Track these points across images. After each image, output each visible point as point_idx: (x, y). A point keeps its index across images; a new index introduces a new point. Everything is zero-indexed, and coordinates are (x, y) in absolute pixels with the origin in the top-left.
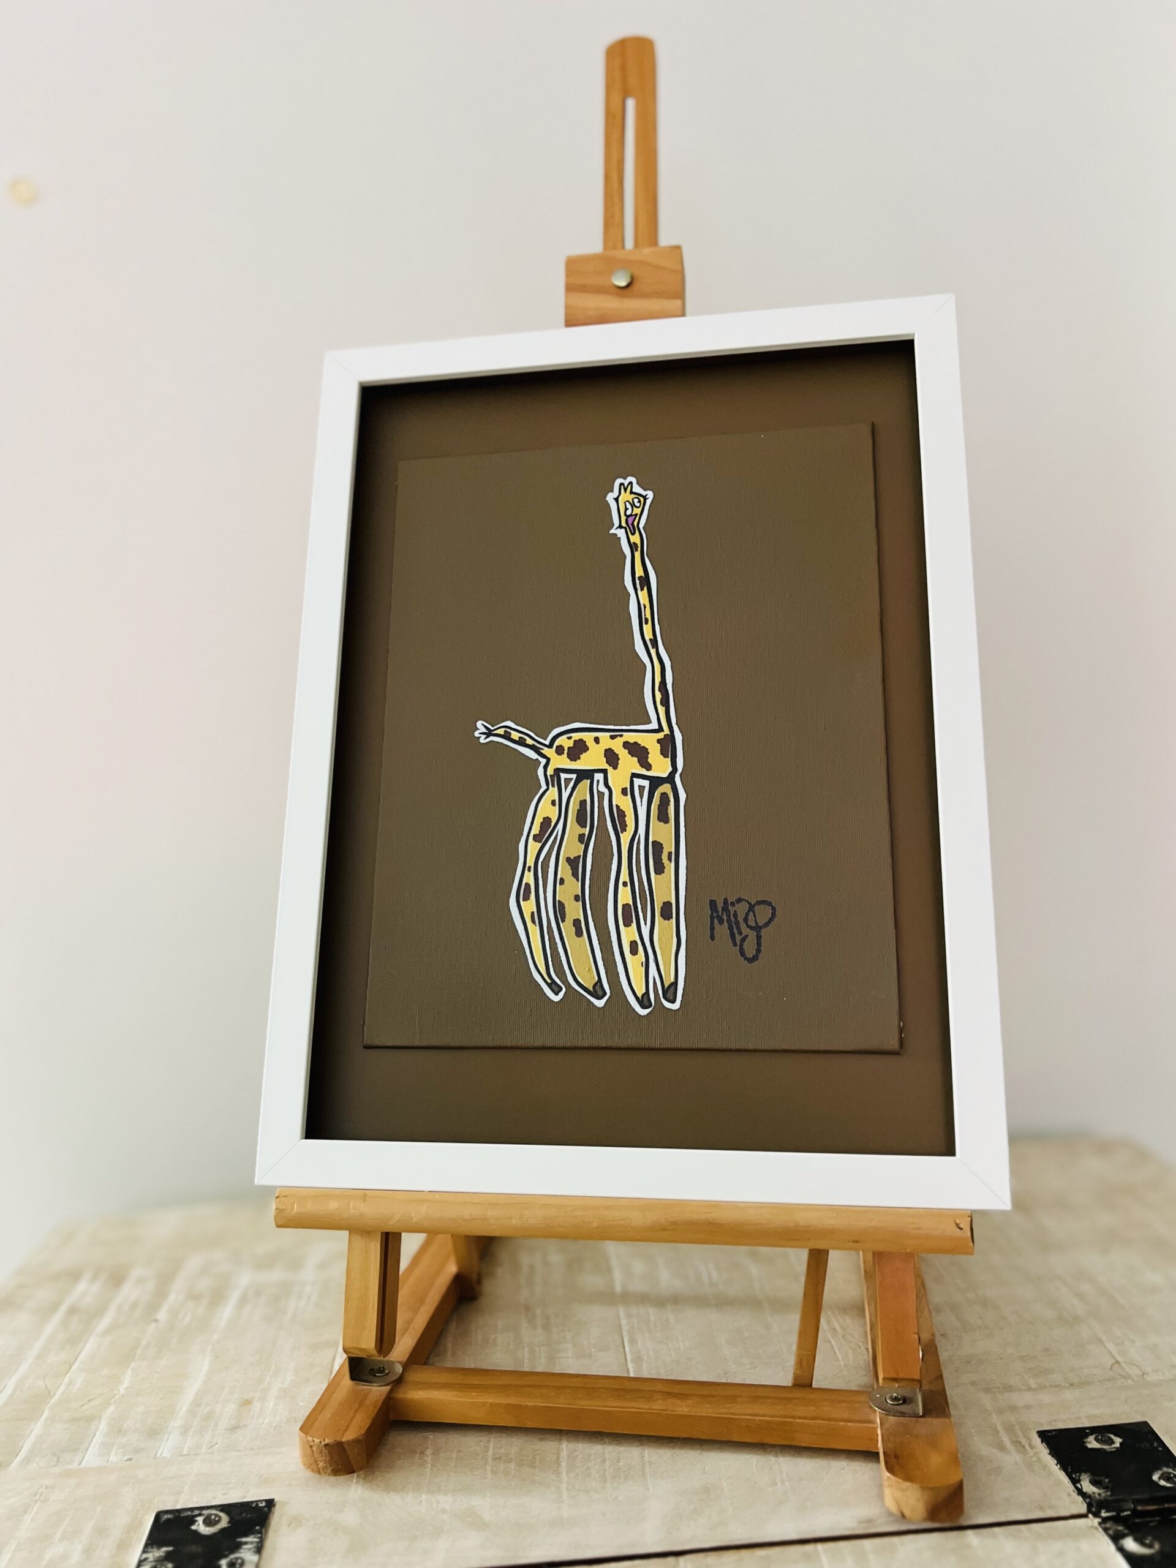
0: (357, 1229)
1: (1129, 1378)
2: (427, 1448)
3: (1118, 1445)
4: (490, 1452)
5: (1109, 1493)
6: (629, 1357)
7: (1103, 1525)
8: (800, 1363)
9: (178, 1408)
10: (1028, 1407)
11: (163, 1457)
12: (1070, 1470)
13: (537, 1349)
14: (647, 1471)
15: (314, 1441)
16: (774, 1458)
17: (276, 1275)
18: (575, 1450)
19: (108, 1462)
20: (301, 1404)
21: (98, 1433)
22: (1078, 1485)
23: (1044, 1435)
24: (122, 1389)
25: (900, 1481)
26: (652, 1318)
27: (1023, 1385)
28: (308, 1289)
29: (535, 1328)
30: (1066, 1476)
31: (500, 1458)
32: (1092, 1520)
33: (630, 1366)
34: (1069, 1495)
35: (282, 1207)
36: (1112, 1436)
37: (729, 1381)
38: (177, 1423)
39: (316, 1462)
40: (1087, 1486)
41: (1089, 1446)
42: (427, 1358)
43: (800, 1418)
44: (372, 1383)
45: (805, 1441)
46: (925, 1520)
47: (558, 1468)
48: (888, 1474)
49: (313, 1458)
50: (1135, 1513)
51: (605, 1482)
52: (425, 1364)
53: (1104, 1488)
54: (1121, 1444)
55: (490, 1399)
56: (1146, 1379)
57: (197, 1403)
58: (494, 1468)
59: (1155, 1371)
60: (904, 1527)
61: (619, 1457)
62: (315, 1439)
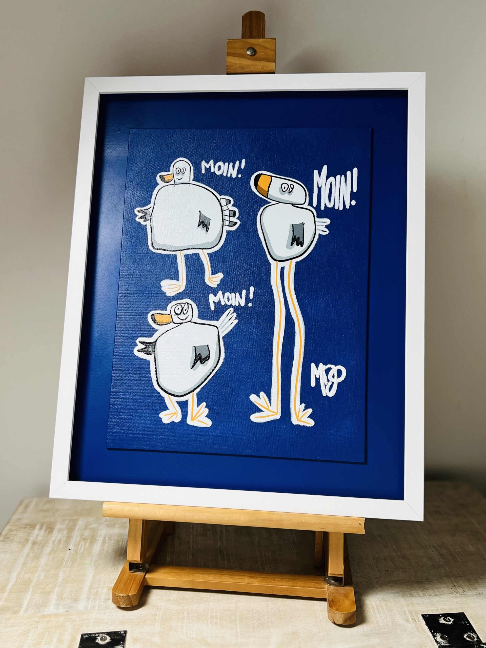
5: (447, 642)
9: (84, 590)
11: (81, 611)
12: (433, 632)
19: (59, 612)
21: (53, 599)
22: (436, 638)
23: (423, 616)
24: (60, 579)
30: (431, 634)
34: (432, 642)
36: (450, 618)
38: (84, 596)
40: (439, 639)
41: (441, 622)
47: (236, 622)
53: (445, 640)
54: (453, 621)
57: (91, 588)
58: (211, 622)
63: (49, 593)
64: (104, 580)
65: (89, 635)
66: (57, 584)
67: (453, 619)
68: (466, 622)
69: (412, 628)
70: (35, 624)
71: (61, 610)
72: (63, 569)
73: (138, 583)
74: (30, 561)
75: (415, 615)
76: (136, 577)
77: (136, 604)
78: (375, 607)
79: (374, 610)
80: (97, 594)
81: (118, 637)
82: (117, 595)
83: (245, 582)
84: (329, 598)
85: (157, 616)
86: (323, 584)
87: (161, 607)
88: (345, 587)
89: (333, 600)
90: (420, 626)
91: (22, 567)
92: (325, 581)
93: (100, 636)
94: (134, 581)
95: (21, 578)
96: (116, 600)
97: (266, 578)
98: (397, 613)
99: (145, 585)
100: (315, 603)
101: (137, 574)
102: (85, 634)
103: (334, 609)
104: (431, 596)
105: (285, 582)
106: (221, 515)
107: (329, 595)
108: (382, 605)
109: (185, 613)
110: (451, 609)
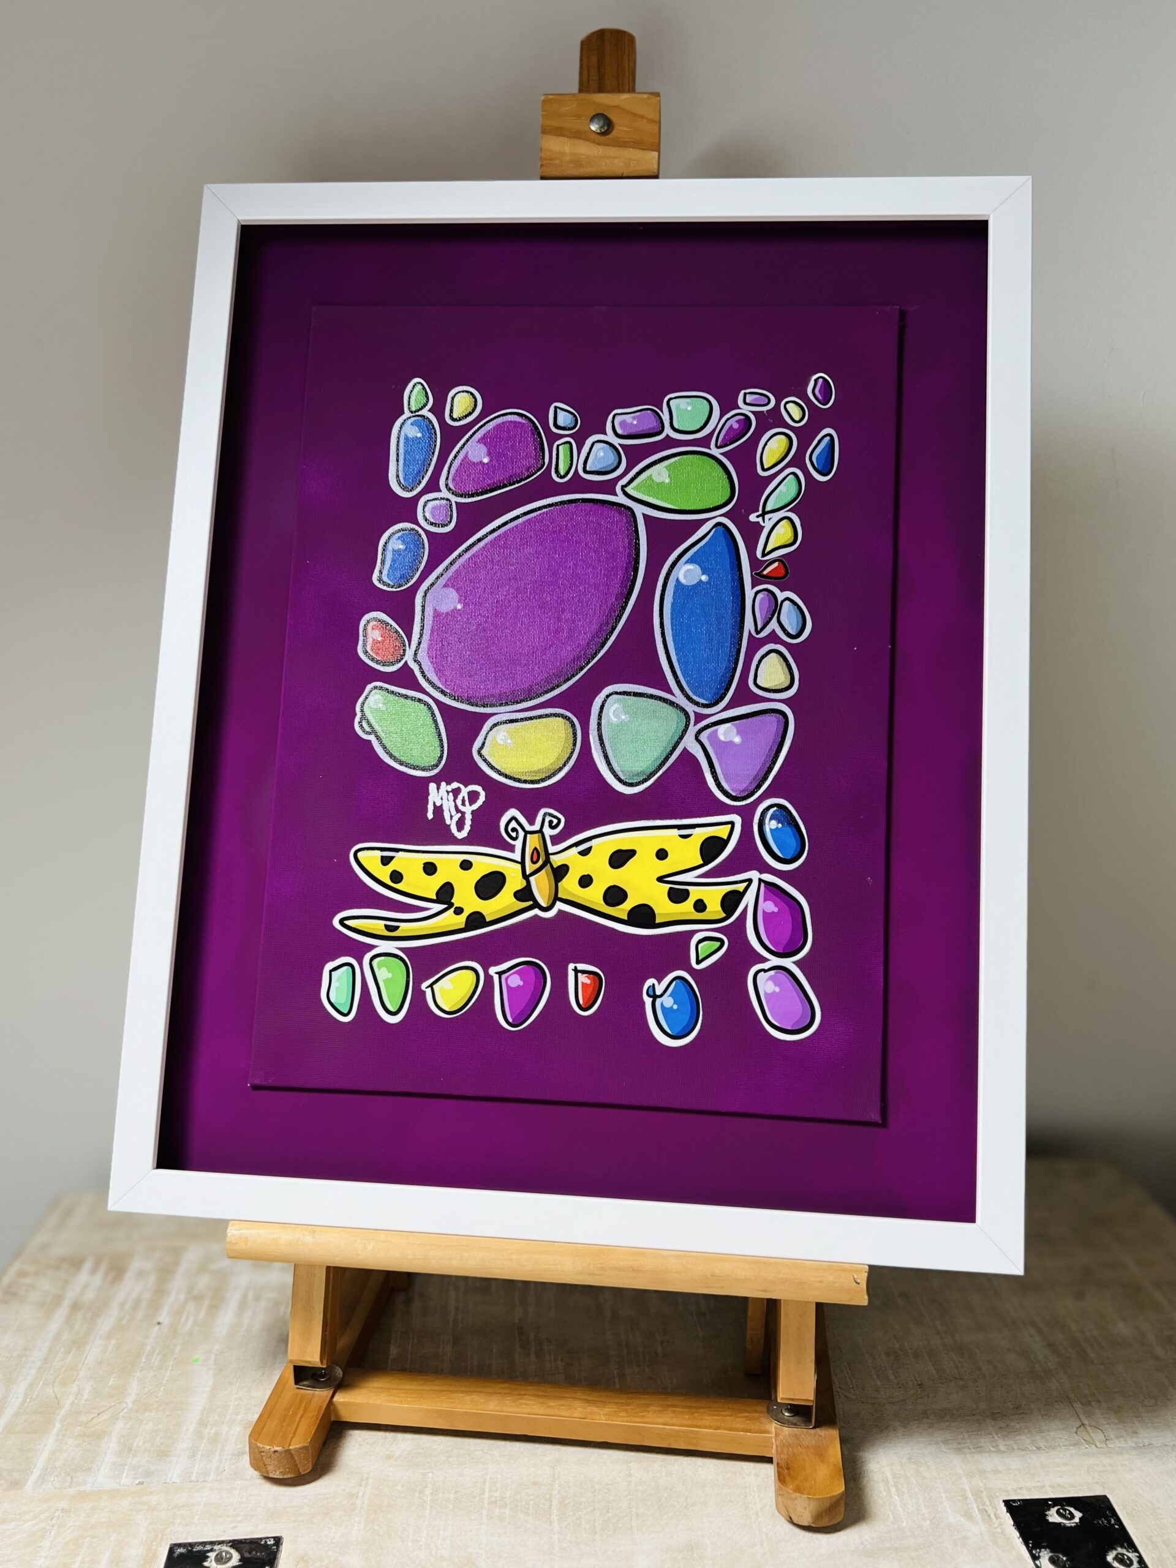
3: (1077, 1520)
11: (173, 1483)
12: (1031, 1545)
19: (120, 1485)
21: (108, 1453)
22: (1037, 1562)
23: (1007, 1503)
24: (129, 1401)
30: (1027, 1551)
36: (1072, 1510)
38: (183, 1445)
40: (1046, 1564)
41: (1050, 1520)
47: (550, 1516)
51: (595, 1533)
54: (1080, 1519)
57: (202, 1423)
58: (490, 1514)
63: (100, 1436)
64: (236, 1403)
65: (189, 1548)
66: (121, 1414)
67: (1080, 1512)
68: (1113, 1521)
69: (981, 1534)
70: (59, 1516)
71: (125, 1480)
72: (138, 1374)
73: (314, 1418)
74: (60, 1354)
75: (988, 1501)
76: (310, 1401)
77: (307, 1469)
78: (890, 1477)
79: (888, 1487)
80: (215, 1439)
81: (259, 1554)
82: (261, 1448)
83: (575, 1415)
84: (778, 1459)
85: (357, 1497)
86: (763, 1419)
87: (369, 1473)
88: (817, 1429)
89: (787, 1464)
90: (999, 1530)
91: (39, 1368)
92: (768, 1413)
93: (215, 1550)
94: (305, 1410)
95: (34, 1397)
96: (258, 1461)
97: (627, 1404)
98: (944, 1495)
99: (333, 1419)
100: (744, 1467)
101: (313, 1394)
102: (180, 1545)
103: (791, 1487)
104: (1028, 1452)
105: (672, 1415)
106: (515, 1257)
107: (780, 1450)
108: (909, 1475)
109: (428, 1492)
110: (1075, 1487)
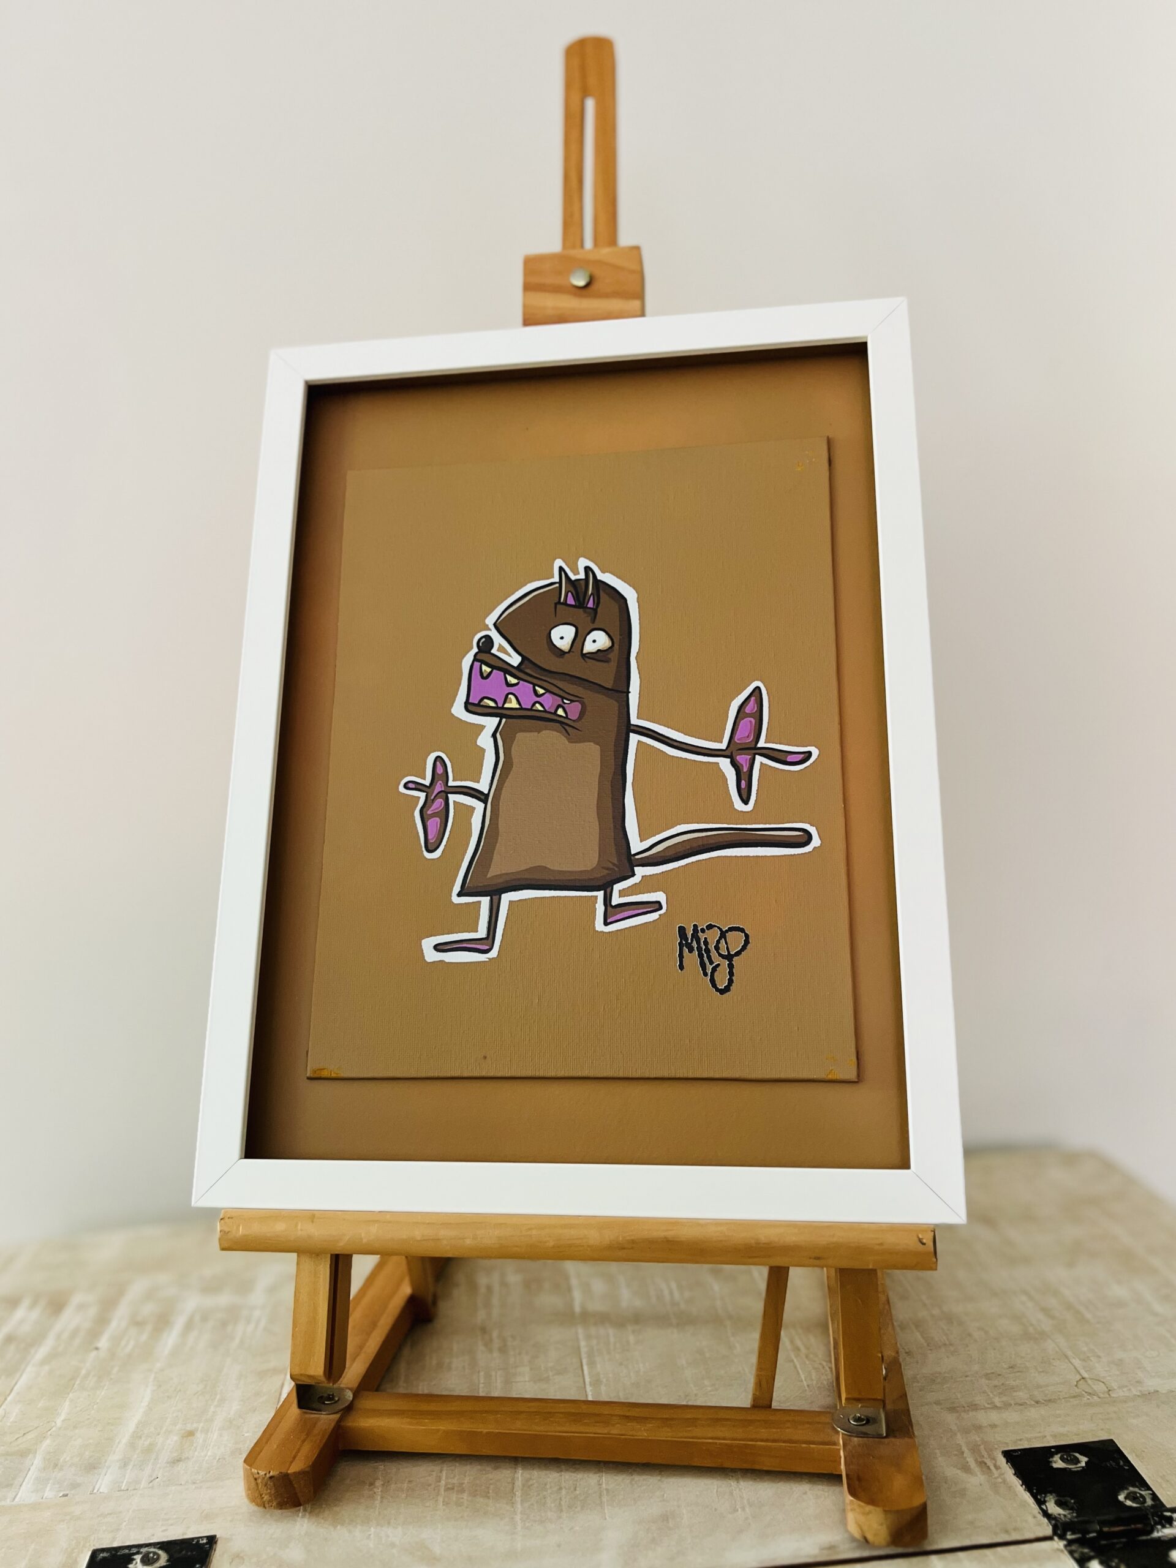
0: (304, 1250)
1: (1094, 1395)
2: (377, 1479)
3: (1083, 1464)
4: (443, 1482)
5: (1075, 1515)
6: (587, 1380)
7: (1069, 1548)
8: (759, 1384)
9: (117, 1441)
10: (993, 1426)
11: (100, 1493)
12: (1035, 1491)
13: (493, 1373)
14: (605, 1499)
15: (258, 1473)
16: (735, 1483)
17: (224, 1299)
18: (531, 1479)
19: (42, 1498)
20: (246, 1435)
21: (32, 1469)
22: (1044, 1507)
23: (1009, 1455)
24: (59, 1422)
25: (862, 1504)
26: (612, 1340)
27: (988, 1404)
28: (257, 1313)
29: (491, 1351)
30: (1031, 1498)
31: (453, 1489)
32: (1057, 1543)
33: (589, 1388)
34: (1035, 1517)
35: (227, 1230)
36: (1077, 1455)
37: (690, 1403)
38: (115, 1457)
39: (261, 1496)
40: (1053, 1508)
41: (1055, 1466)
42: (379, 1386)
43: (762, 1441)
44: (320, 1411)
45: (767, 1464)
46: (888, 1545)
47: (512, 1497)
48: (852, 1498)
49: (258, 1492)
50: (1100, 1533)
51: (561, 1511)
52: (377, 1390)
53: (1070, 1510)
54: (1086, 1463)
55: (444, 1426)
56: (1112, 1395)
57: (137, 1436)
58: (446, 1500)
59: (1121, 1387)
60: (866, 1553)
61: (576, 1485)
62: (260, 1472)
63: (24, 1454)
64: (175, 1415)
65: (113, 1552)
66: (49, 1432)
67: (1086, 1456)
68: (1121, 1463)
69: (981, 1485)
71: (48, 1494)
72: (71, 1395)
75: (986, 1453)
80: (149, 1450)
81: (189, 1553)
90: (999, 1480)
93: (141, 1553)
102: (103, 1550)
110: (1078, 1433)
